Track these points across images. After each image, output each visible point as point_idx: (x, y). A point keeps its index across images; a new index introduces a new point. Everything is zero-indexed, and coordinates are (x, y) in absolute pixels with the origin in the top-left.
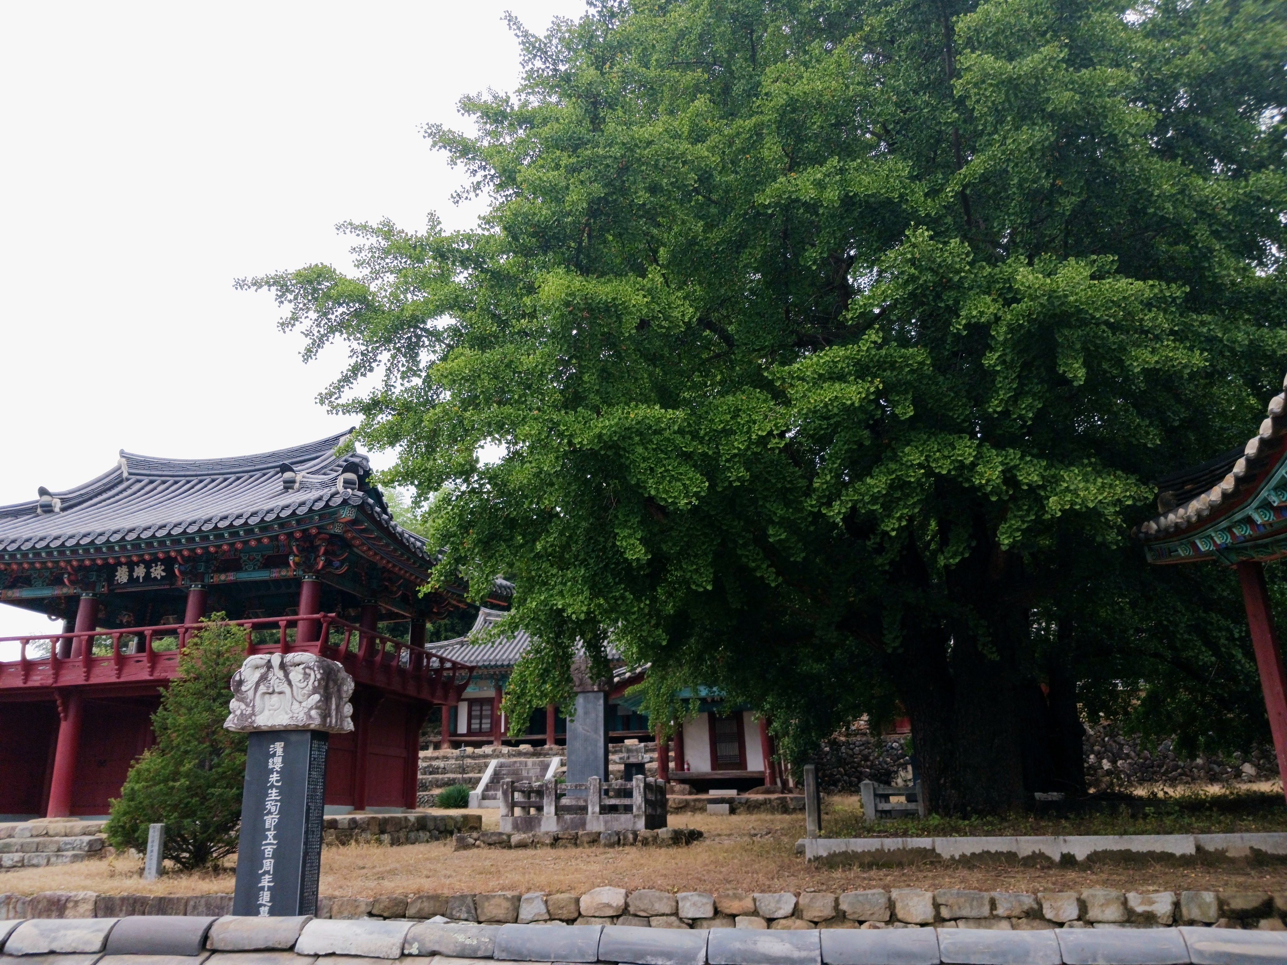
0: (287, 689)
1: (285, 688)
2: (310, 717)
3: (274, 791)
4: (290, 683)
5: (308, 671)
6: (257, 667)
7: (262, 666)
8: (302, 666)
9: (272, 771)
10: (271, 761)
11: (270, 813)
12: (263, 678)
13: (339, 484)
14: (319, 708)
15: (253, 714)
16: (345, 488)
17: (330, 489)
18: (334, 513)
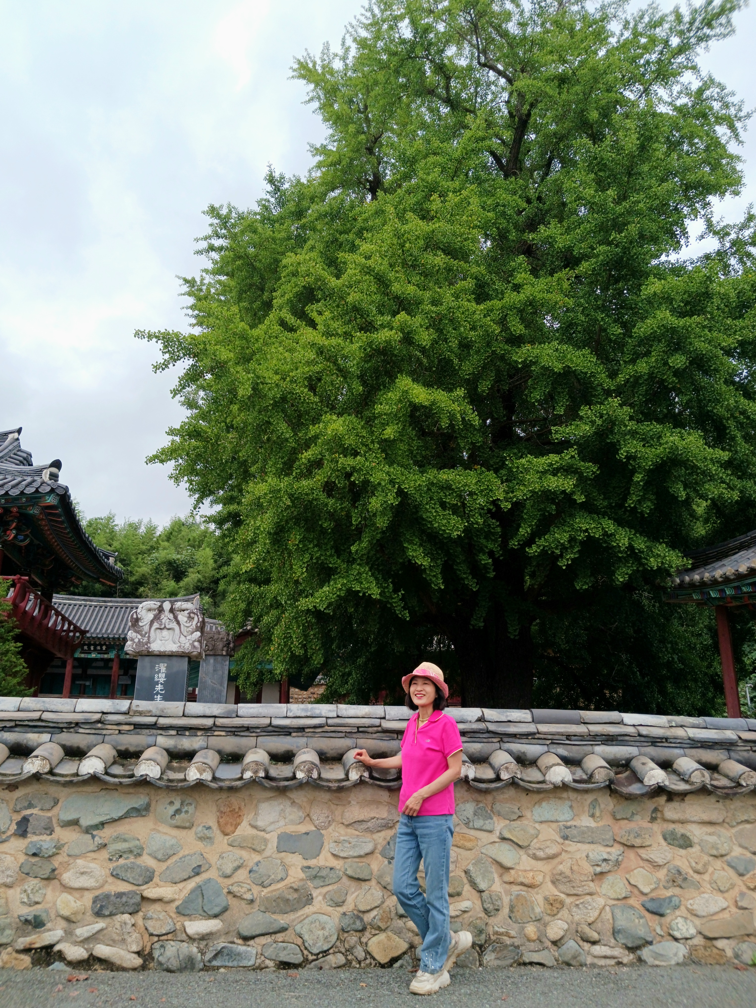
0: (176, 627)
1: (174, 625)
2: (194, 647)
3: (159, 696)
4: (178, 623)
5: (192, 615)
6: (150, 610)
8: (186, 612)
9: (157, 683)
10: (156, 676)
12: (157, 618)
13: (45, 476)
14: (200, 641)
15: (149, 642)
16: (50, 479)
17: (36, 478)
18: (40, 498)
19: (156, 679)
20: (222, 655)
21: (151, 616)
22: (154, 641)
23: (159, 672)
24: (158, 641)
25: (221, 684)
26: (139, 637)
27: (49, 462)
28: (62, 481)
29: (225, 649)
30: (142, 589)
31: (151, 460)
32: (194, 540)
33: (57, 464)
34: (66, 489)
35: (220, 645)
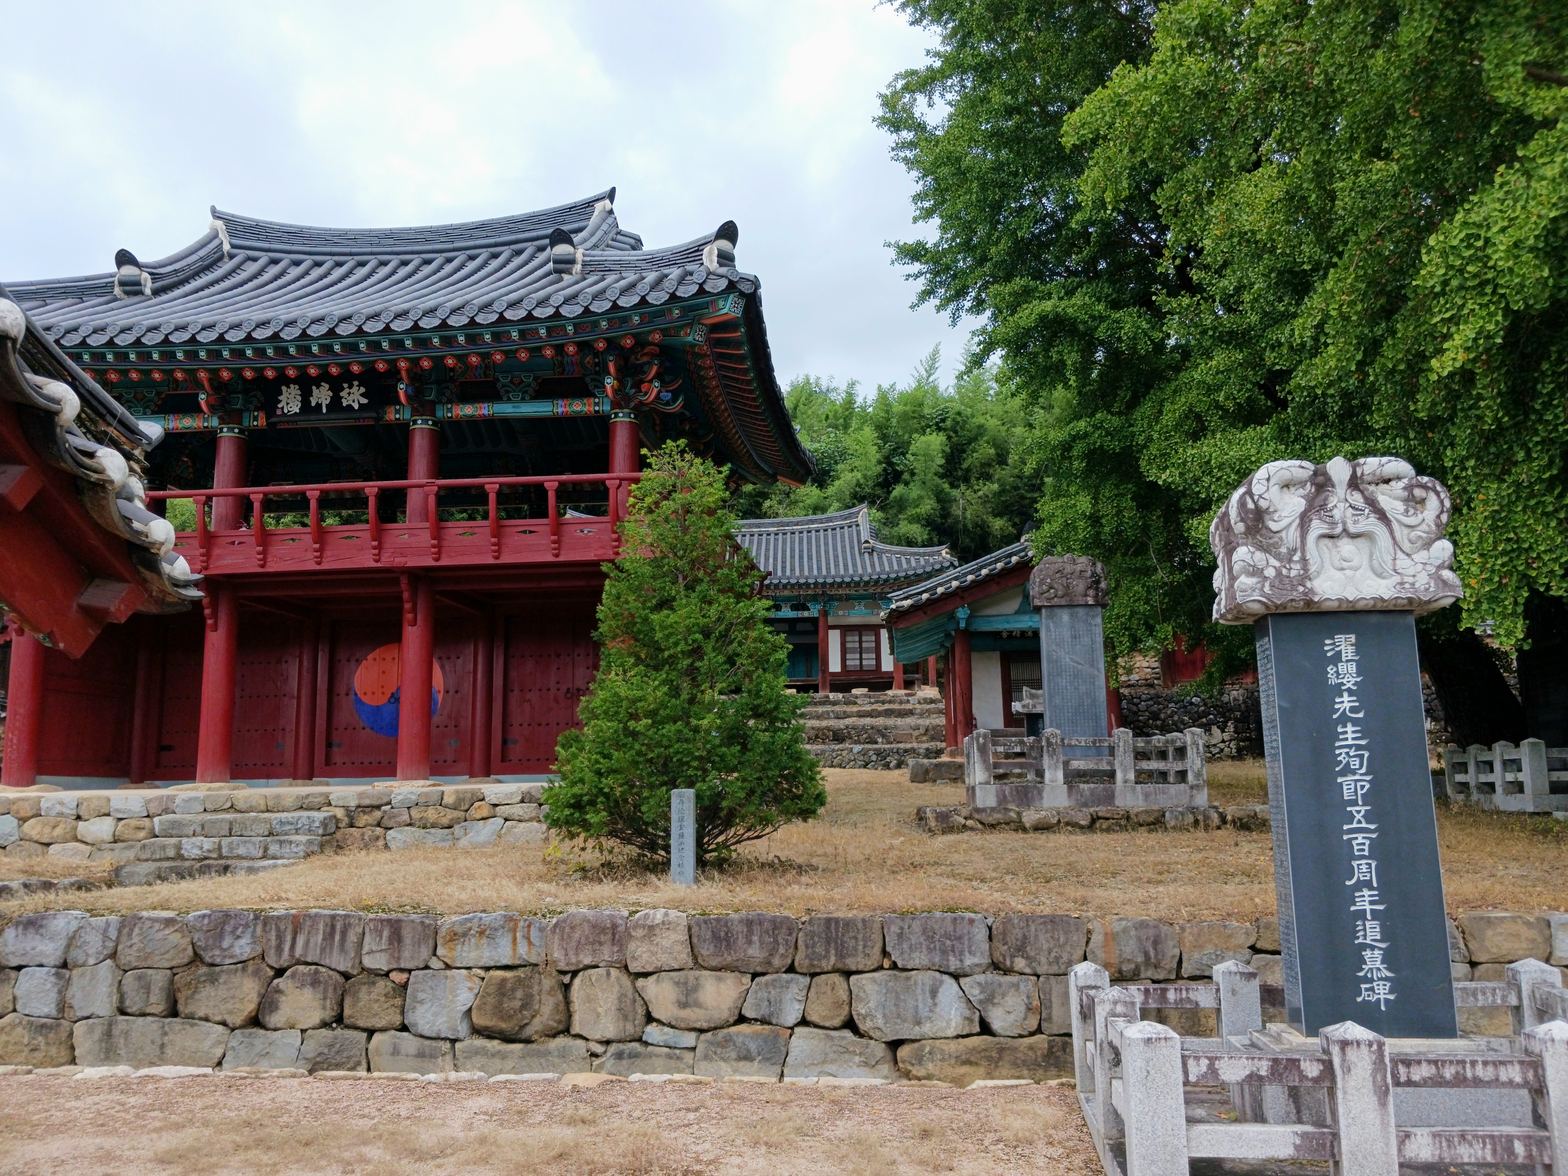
0: (1380, 530)
1: (1372, 524)
2: (1442, 584)
3: (1350, 728)
4: (1382, 516)
5: (1418, 493)
6: (1289, 486)
7: (1302, 484)
8: (1398, 485)
9: (1338, 690)
10: (1331, 669)
11: (1347, 770)
12: (1315, 506)
13: (710, 259)
15: (1305, 576)
16: (721, 265)
17: (690, 267)
18: (706, 306)
19: (1333, 680)
20: (1086, 605)
21: (1295, 502)
22: (1319, 573)
23: (1337, 658)
24: (1334, 573)
25: (1092, 663)
26: (1274, 562)
27: (714, 228)
29: (1091, 592)
33: (728, 232)
34: (755, 283)
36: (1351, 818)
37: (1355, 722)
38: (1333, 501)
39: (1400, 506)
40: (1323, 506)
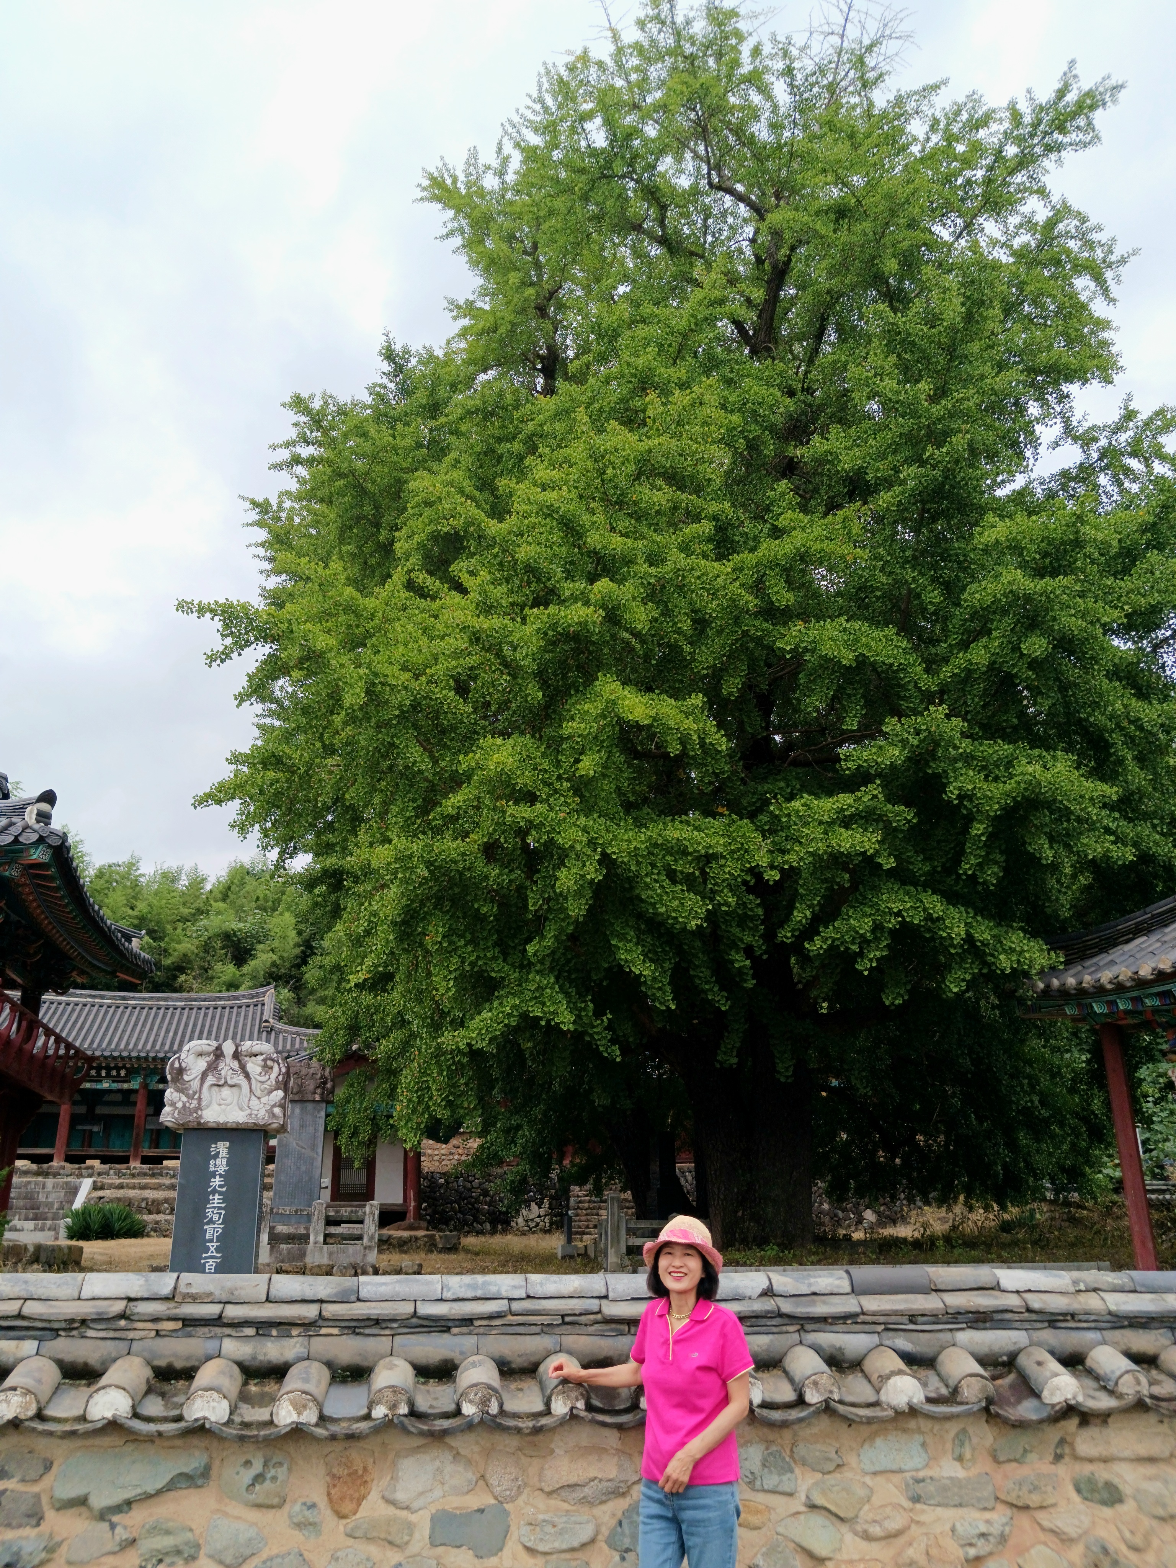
0: (244, 1083)
1: (241, 1079)
2: (274, 1115)
3: (217, 1196)
4: (247, 1076)
5: (269, 1063)
6: (200, 1055)
7: (208, 1054)
8: (260, 1058)
9: (214, 1174)
10: (212, 1162)
11: (211, 1222)
12: (212, 1067)
13: (30, 816)
14: (282, 1106)
15: (199, 1108)
16: (38, 822)
17: (14, 819)
18: (21, 851)
19: (212, 1169)
20: (314, 1101)
21: (202, 1064)
22: (208, 1106)
23: (217, 1156)
24: (215, 1107)
25: (313, 1147)
26: (184, 1099)
27: (37, 794)
28: (56, 824)
29: (319, 1091)
30: (183, 978)
31: (201, 801)
32: (266, 899)
33: (49, 797)
34: (64, 837)
35: (310, 1085)
36: (207, 1250)
37: (220, 1193)
38: (222, 1065)
39: (259, 1069)
40: (215, 1068)
